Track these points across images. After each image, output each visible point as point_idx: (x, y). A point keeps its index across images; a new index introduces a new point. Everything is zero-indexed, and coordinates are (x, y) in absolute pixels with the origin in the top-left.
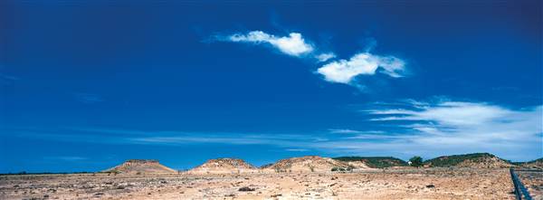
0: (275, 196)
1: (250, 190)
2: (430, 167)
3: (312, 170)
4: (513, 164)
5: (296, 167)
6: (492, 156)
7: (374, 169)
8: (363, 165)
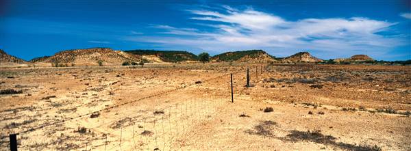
0: (48, 98)
1: (16, 93)
2: (217, 61)
3: (101, 65)
4: (276, 59)
5: (79, 61)
6: (264, 53)
7: (168, 63)
8: (157, 59)
